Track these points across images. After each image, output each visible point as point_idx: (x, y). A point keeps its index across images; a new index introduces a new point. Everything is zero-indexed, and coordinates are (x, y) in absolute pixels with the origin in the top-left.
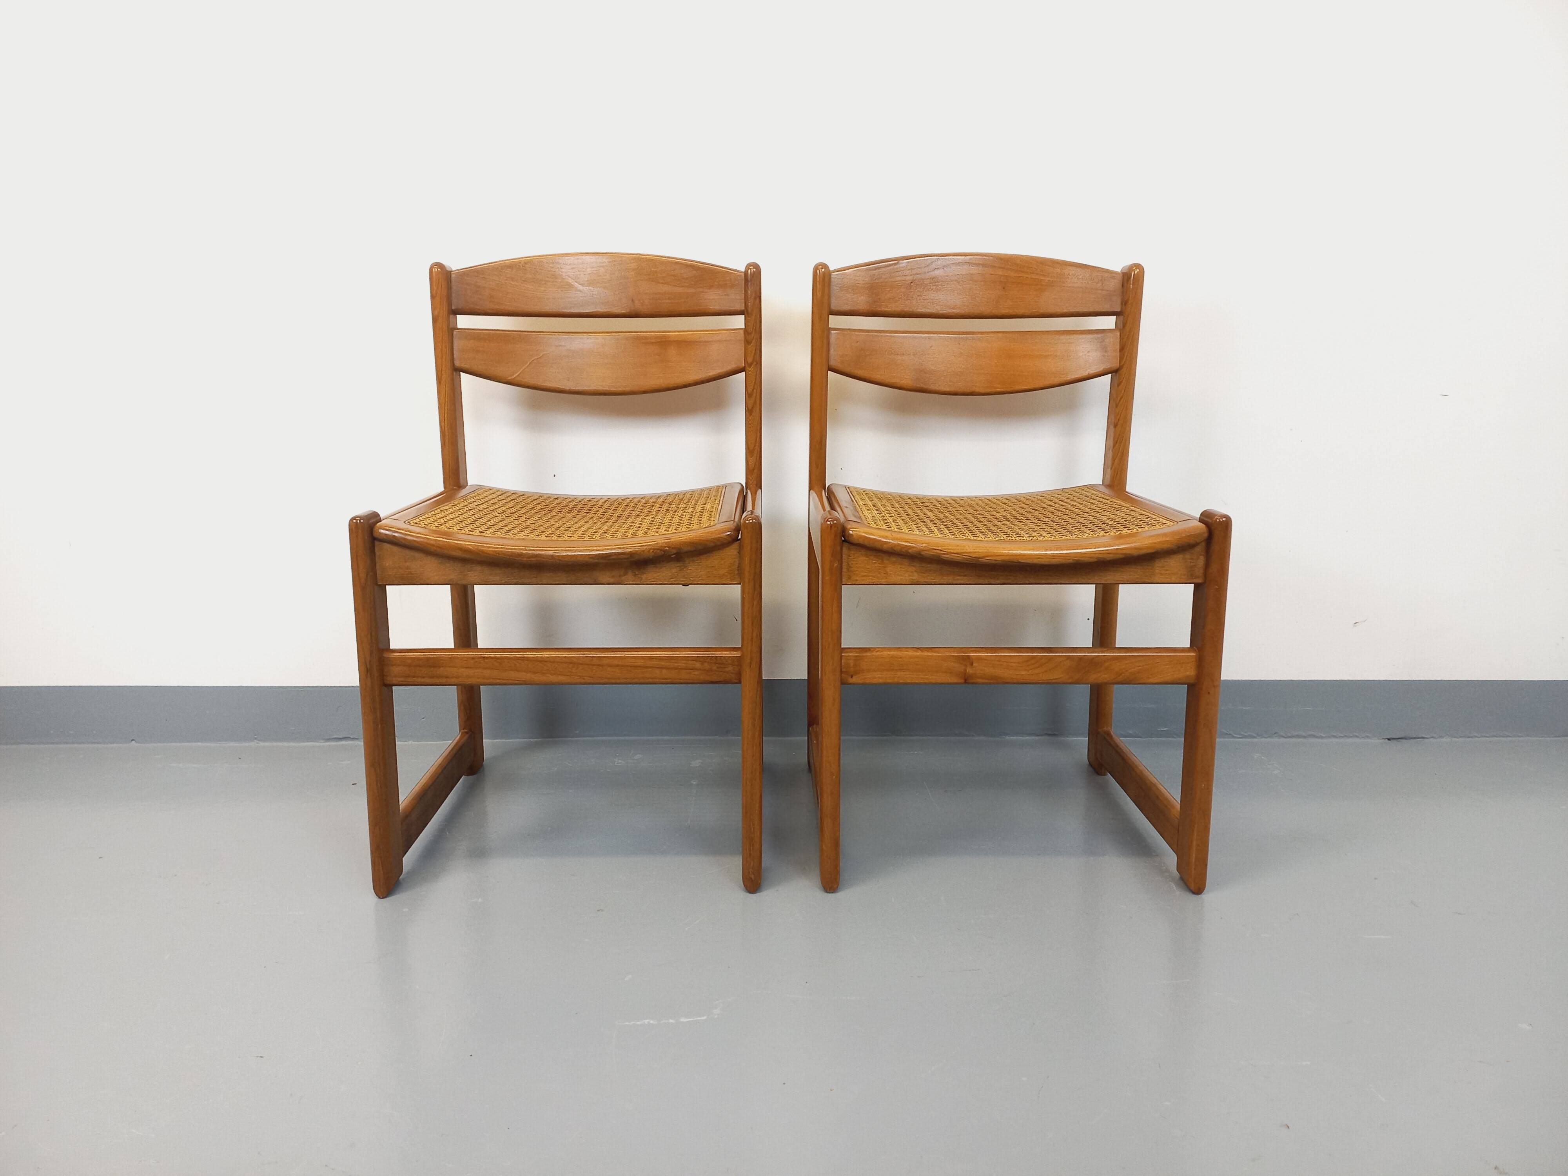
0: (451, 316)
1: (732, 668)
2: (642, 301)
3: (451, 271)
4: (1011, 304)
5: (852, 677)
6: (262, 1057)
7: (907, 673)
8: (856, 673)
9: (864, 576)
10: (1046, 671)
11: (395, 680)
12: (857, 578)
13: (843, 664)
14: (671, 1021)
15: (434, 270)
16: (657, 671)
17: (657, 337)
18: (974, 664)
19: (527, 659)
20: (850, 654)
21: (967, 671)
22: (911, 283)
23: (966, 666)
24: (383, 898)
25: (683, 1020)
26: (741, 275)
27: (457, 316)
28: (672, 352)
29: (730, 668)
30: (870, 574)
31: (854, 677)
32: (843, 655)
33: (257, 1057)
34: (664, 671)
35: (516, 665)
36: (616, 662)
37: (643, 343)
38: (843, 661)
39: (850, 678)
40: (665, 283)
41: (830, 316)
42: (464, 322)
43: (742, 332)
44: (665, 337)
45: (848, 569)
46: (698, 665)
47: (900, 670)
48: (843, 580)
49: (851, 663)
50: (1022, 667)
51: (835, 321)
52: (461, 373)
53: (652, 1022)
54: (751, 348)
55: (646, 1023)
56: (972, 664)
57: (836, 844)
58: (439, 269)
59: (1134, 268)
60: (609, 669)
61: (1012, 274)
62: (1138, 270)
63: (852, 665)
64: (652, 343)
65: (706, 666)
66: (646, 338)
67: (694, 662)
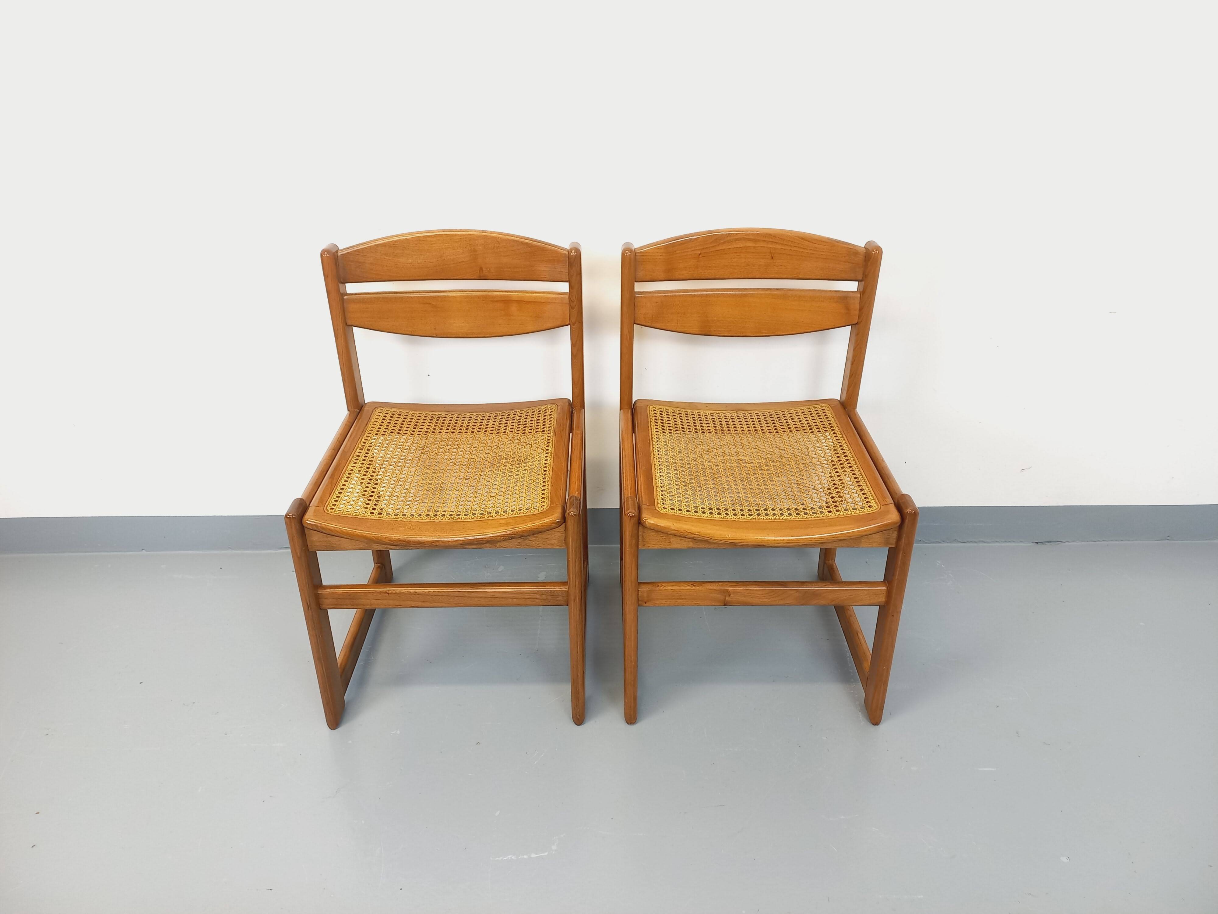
0: (341, 285)
1: (562, 598)
2: (488, 270)
3: (337, 252)
4: (777, 270)
5: (646, 603)
6: (271, 890)
7: (684, 601)
8: (648, 601)
9: (655, 544)
10: (781, 599)
11: (327, 607)
12: (650, 546)
13: (639, 595)
14: (525, 857)
15: (324, 255)
16: (510, 600)
17: (501, 296)
18: (731, 595)
19: (419, 594)
20: (645, 589)
21: (726, 599)
22: (700, 255)
23: (726, 596)
24: (334, 729)
25: (533, 855)
26: (565, 254)
27: (346, 284)
28: (514, 308)
29: (560, 598)
30: (659, 543)
31: (647, 603)
32: (640, 590)
33: (268, 889)
34: (515, 600)
35: (410, 597)
36: (481, 595)
37: (491, 301)
38: (639, 594)
39: (644, 603)
40: (506, 256)
41: (635, 283)
42: (351, 288)
43: (567, 296)
44: (507, 296)
45: (643, 541)
46: (538, 596)
47: (680, 599)
48: (640, 546)
49: (645, 595)
50: (764, 596)
51: (639, 287)
52: (353, 327)
53: (513, 858)
54: (575, 312)
55: (510, 858)
56: (730, 595)
57: (635, 699)
58: (328, 255)
59: (875, 250)
60: (476, 599)
61: (779, 247)
62: (877, 252)
63: (645, 596)
64: (497, 301)
65: (544, 597)
66: (493, 297)
67: (536, 595)
